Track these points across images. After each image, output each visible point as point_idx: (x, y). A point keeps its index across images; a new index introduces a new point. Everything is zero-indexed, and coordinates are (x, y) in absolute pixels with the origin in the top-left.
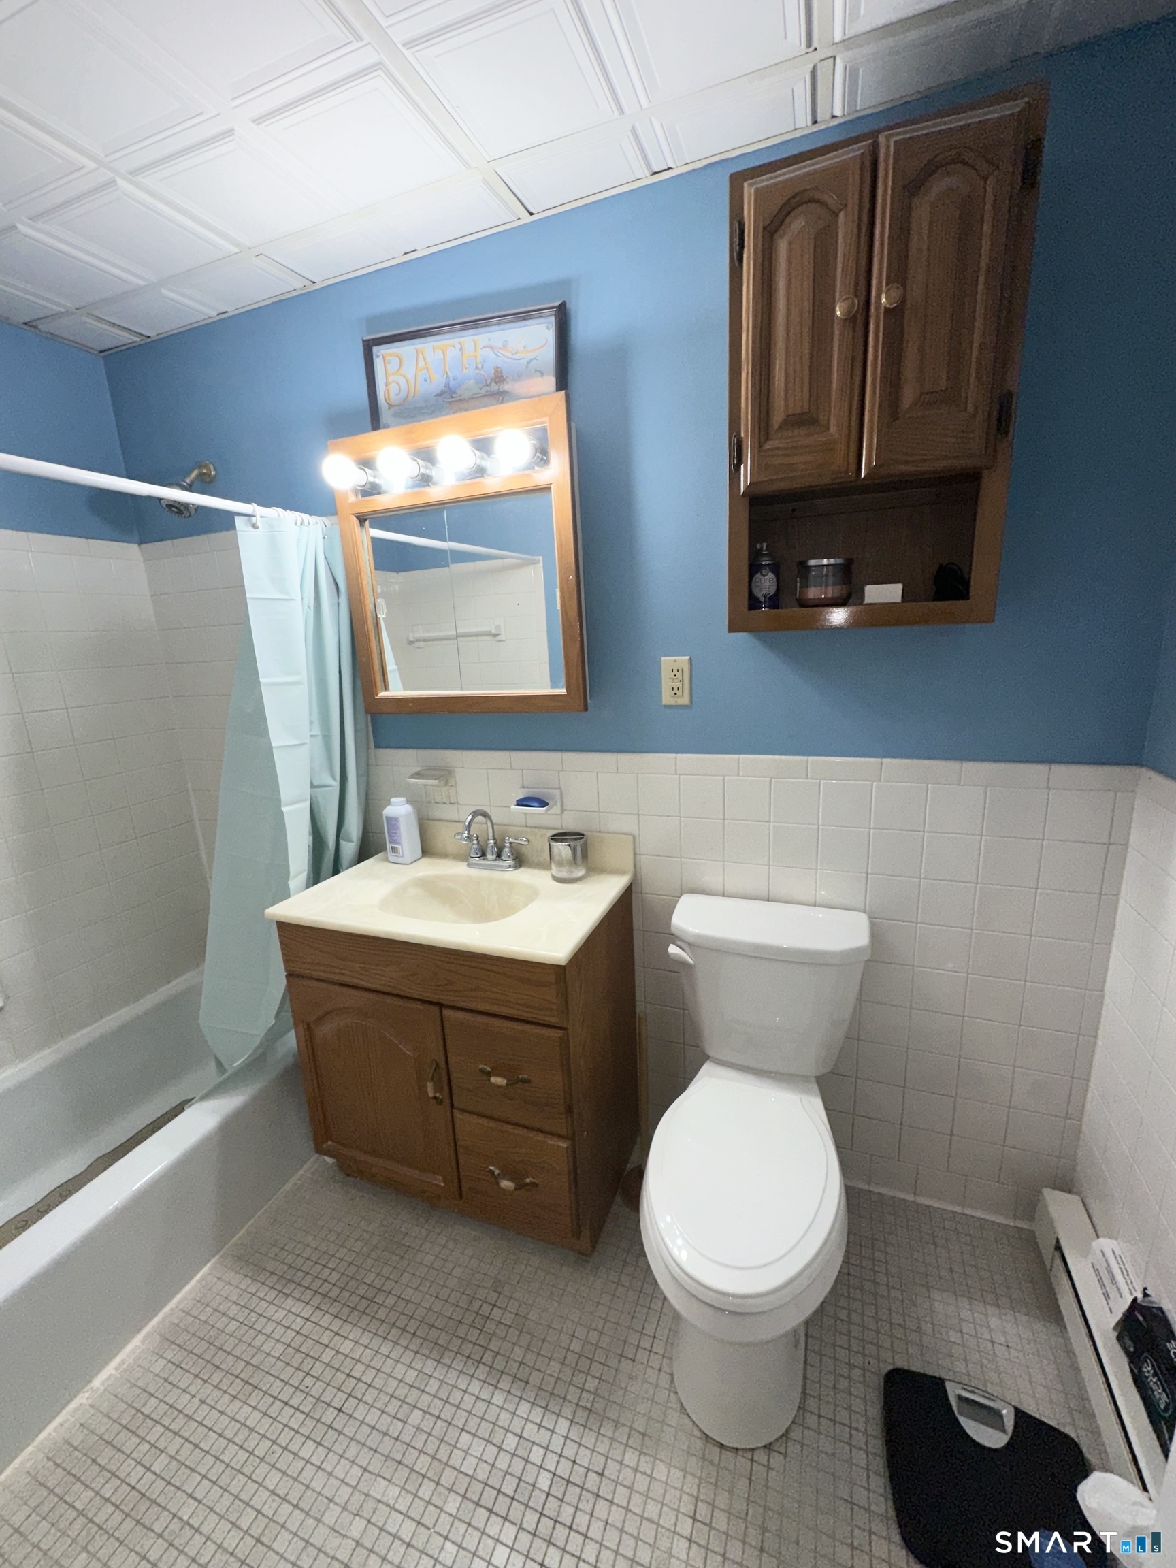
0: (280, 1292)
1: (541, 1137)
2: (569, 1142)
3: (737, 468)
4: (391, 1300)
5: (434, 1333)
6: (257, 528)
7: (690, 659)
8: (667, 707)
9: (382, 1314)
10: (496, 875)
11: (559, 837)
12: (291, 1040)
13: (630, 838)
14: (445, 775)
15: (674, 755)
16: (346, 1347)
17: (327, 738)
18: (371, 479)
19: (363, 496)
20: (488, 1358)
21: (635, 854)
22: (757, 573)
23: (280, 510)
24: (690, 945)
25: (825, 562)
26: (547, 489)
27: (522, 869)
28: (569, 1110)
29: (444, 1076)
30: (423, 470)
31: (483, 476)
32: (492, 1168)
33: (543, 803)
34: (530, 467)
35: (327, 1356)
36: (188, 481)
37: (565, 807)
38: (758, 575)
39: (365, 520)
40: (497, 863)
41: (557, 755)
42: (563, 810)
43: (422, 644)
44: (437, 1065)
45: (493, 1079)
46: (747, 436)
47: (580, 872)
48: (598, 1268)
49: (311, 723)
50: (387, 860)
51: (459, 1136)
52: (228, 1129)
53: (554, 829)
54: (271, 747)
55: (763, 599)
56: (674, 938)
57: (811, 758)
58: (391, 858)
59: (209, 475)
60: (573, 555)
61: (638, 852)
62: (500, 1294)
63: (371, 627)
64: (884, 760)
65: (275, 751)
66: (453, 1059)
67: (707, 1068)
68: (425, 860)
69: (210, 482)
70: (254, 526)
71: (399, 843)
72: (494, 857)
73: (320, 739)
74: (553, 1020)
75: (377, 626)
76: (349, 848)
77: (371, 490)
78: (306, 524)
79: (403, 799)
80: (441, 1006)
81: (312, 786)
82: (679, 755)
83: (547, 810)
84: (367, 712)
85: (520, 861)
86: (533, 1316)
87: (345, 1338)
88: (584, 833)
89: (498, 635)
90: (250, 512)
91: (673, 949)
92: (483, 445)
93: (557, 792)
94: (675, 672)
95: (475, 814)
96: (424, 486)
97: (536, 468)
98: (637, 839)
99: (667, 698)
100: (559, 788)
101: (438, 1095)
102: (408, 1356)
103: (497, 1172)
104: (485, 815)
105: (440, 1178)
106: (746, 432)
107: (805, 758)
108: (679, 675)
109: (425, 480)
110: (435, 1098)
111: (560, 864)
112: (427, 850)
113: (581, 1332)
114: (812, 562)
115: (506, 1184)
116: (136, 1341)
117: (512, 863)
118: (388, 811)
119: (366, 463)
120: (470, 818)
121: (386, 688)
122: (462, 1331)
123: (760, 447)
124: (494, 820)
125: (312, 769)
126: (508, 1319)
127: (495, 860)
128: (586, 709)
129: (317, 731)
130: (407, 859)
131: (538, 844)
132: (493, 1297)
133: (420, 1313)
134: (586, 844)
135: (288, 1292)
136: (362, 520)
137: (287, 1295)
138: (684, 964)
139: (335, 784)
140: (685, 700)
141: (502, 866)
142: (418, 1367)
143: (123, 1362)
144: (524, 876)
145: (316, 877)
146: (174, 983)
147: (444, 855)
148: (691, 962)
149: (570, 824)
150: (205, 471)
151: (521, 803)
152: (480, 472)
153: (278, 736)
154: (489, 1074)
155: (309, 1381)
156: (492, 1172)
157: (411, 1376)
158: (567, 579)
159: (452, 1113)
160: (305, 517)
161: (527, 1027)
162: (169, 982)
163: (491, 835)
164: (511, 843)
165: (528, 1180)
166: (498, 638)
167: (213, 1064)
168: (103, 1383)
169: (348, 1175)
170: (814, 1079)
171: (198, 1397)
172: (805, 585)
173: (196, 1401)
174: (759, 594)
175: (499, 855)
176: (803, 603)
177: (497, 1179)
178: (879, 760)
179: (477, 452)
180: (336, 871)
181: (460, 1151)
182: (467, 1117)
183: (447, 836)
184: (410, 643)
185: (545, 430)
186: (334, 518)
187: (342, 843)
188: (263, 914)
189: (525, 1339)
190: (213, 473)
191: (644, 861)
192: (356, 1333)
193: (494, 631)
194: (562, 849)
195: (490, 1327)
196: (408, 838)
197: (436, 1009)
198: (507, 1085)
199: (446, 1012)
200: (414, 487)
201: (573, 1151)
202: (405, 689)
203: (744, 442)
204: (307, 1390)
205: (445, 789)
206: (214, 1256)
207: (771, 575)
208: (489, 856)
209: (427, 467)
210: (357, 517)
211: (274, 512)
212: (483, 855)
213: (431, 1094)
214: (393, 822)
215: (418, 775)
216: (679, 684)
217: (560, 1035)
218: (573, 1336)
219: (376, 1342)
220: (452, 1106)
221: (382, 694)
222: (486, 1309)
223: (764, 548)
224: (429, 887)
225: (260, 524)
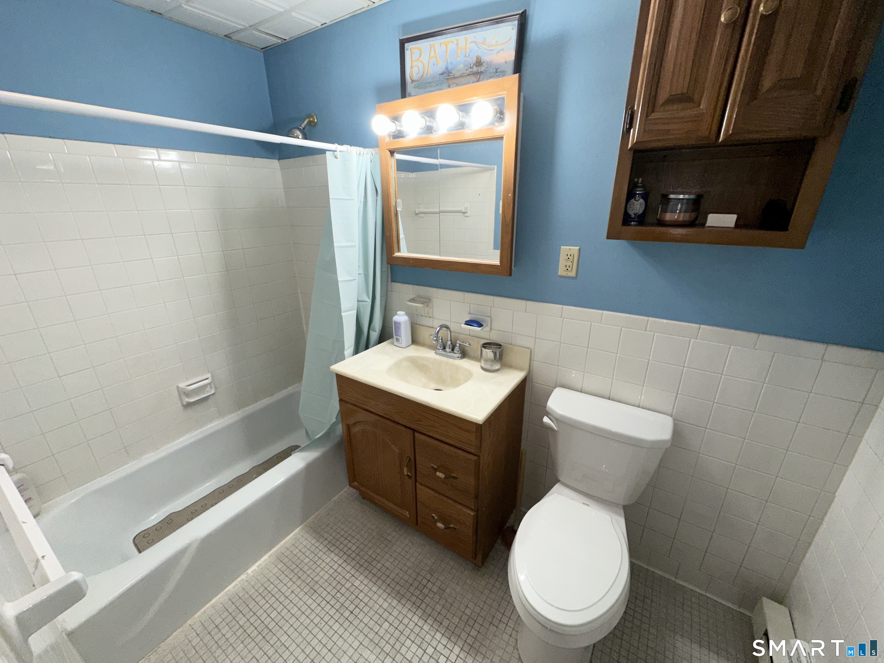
0: (329, 549)
1: (460, 507)
2: (475, 513)
3: (628, 131)
4: (379, 566)
5: (398, 588)
6: (337, 158)
7: (580, 249)
8: (561, 277)
9: (375, 571)
10: (451, 361)
11: (486, 345)
12: (340, 429)
13: (529, 350)
14: (427, 301)
15: (561, 306)
16: (357, 583)
17: (366, 276)
18: (398, 128)
19: (393, 138)
20: (423, 606)
21: (530, 360)
22: (633, 198)
23: (348, 146)
24: (558, 420)
25: (681, 196)
26: (501, 138)
27: (464, 360)
28: (477, 497)
29: (413, 464)
30: (428, 124)
31: (463, 128)
32: (434, 515)
33: (480, 325)
34: (492, 123)
35: (348, 585)
36: (303, 126)
37: (493, 328)
38: (633, 200)
39: (394, 152)
40: (452, 354)
41: (491, 298)
42: (491, 329)
43: (423, 215)
44: (410, 459)
45: (438, 474)
46: (638, 109)
47: (497, 367)
48: (484, 575)
49: (359, 266)
50: (393, 344)
51: (418, 496)
52: (310, 468)
53: (484, 339)
54: (338, 281)
55: (633, 216)
56: (548, 414)
57: (651, 319)
58: (395, 344)
59: (313, 122)
60: (513, 181)
61: (532, 359)
62: (432, 575)
63: (393, 215)
64: (702, 326)
65: (339, 283)
66: (418, 458)
67: (557, 487)
68: (413, 347)
69: (315, 126)
70: (336, 157)
71: (400, 336)
72: (450, 350)
73: (363, 275)
74: (473, 451)
75: (396, 214)
76: (375, 335)
77: (398, 135)
78: (362, 154)
79: (403, 313)
80: (414, 430)
81: (358, 301)
82: (564, 306)
83: (482, 330)
84: (388, 263)
85: (464, 354)
86: (448, 591)
87: (357, 579)
88: (501, 344)
89: (466, 213)
90: (334, 149)
91: (546, 420)
92: (464, 108)
93: (489, 319)
94: (569, 256)
95: (442, 327)
96: (428, 134)
97: (496, 124)
98: (533, 351)
99: (561, 271)
100: (490, 317)
101: (409, 474)
102: (385, 595)
103: (436, 518)
104: (447, 327)
105: (408, 513)
106: (638, 107)
107: (646, 318)
108: (571, 258)
109: (429, 130)
110: (408, 475)
111: (486, 360)
112: (415, 341)
113: (471, 605)
114: (672, 196)
115: (440, 525)
116: (266, 557)
117: (460, 355)
118: (396, 318)
119: (395, 119)
120: (438, 328)
121: (399, 251)
122: (412, 589)
123: (647, 116)
124: (451, 330)
125: (358, 292)
126: (435, 589)
127: (450, 352)
128: (511, 275)
129: (362, 272)
130: (404, 345)
131: (475, 346)
132: (428, 576)
133: (392, 576)
134: (502, 350)
135: (333, 550)
136: (392, 152)
137: (332, 552)
138: (552, 429)
139: (370, 301)
140: (573, 274)
141: (454, 357)
142: (390, 602)
143: (260, 565)
144: (465, 364)
145: (357, 349)
146: (289, 388)
147: (423, 345)
148: (556, 428)
149: (494, 337)
150: (311, 120)
151: (468, 323)
152: (462, 125)
153: (342, 275)
154: (436, 470)
155: (339, 595)
156: (433, 517)
157: (386, 605)
158: (508, 196)
159: (416, 484)
160: (361, 149)
161: (460, 452)
162: (287, 388)
163: (449, 339)
164: (460, 344)
165: (451, 526)
166: (466, 215)
167: (304, 430)
168: (252, 572)
169: (364, 499)
170: (622, 507)
171: (291, 589)
172: (665, 211)
173: (290, 591)
174: (631, 213)
175: (453, 350)
176: (662, 223)
177: (436, 522)
178: (697, 326)
179: (460, 113)
180: (367, 348)
181: (419, 503)
182: (423, 488)
183: (426, 335)
184: (417, 214)
185: (503, 99)
186: (377, 149)
187: (371, 331)
188: (329, 368)
189: (442, 602)
190: (316, 120)
191: (535, 364)
192: (362, 578)
193: (463, 211)
194: (488, 353)
195: (426, 591)
196: (405, 334)
197: (410, 431)
198: (445, 478)
199: (416, 434)
200: (422, 134)
201: (477, 518)
202: (409, 251)
203: (636, 114)
204: (338, 599)
205: (426, 309)
206: (301, 525)
207: (642, 201)
208: (447, 350)
209: (430, 122)
210: (389, 151)
211: (345, 148)
212: (444, 348)
213: (406, 473)
214: (398, 325)
215: (413, 300)
216: (570, 264)
217: (475, 459)
218: (467, 606)
219: (371, 584)
220: (416, 481)
221: (397, 254)
222: (425, 582)
223: (640, 182)
224: (414, 362)
225: (338, 156)
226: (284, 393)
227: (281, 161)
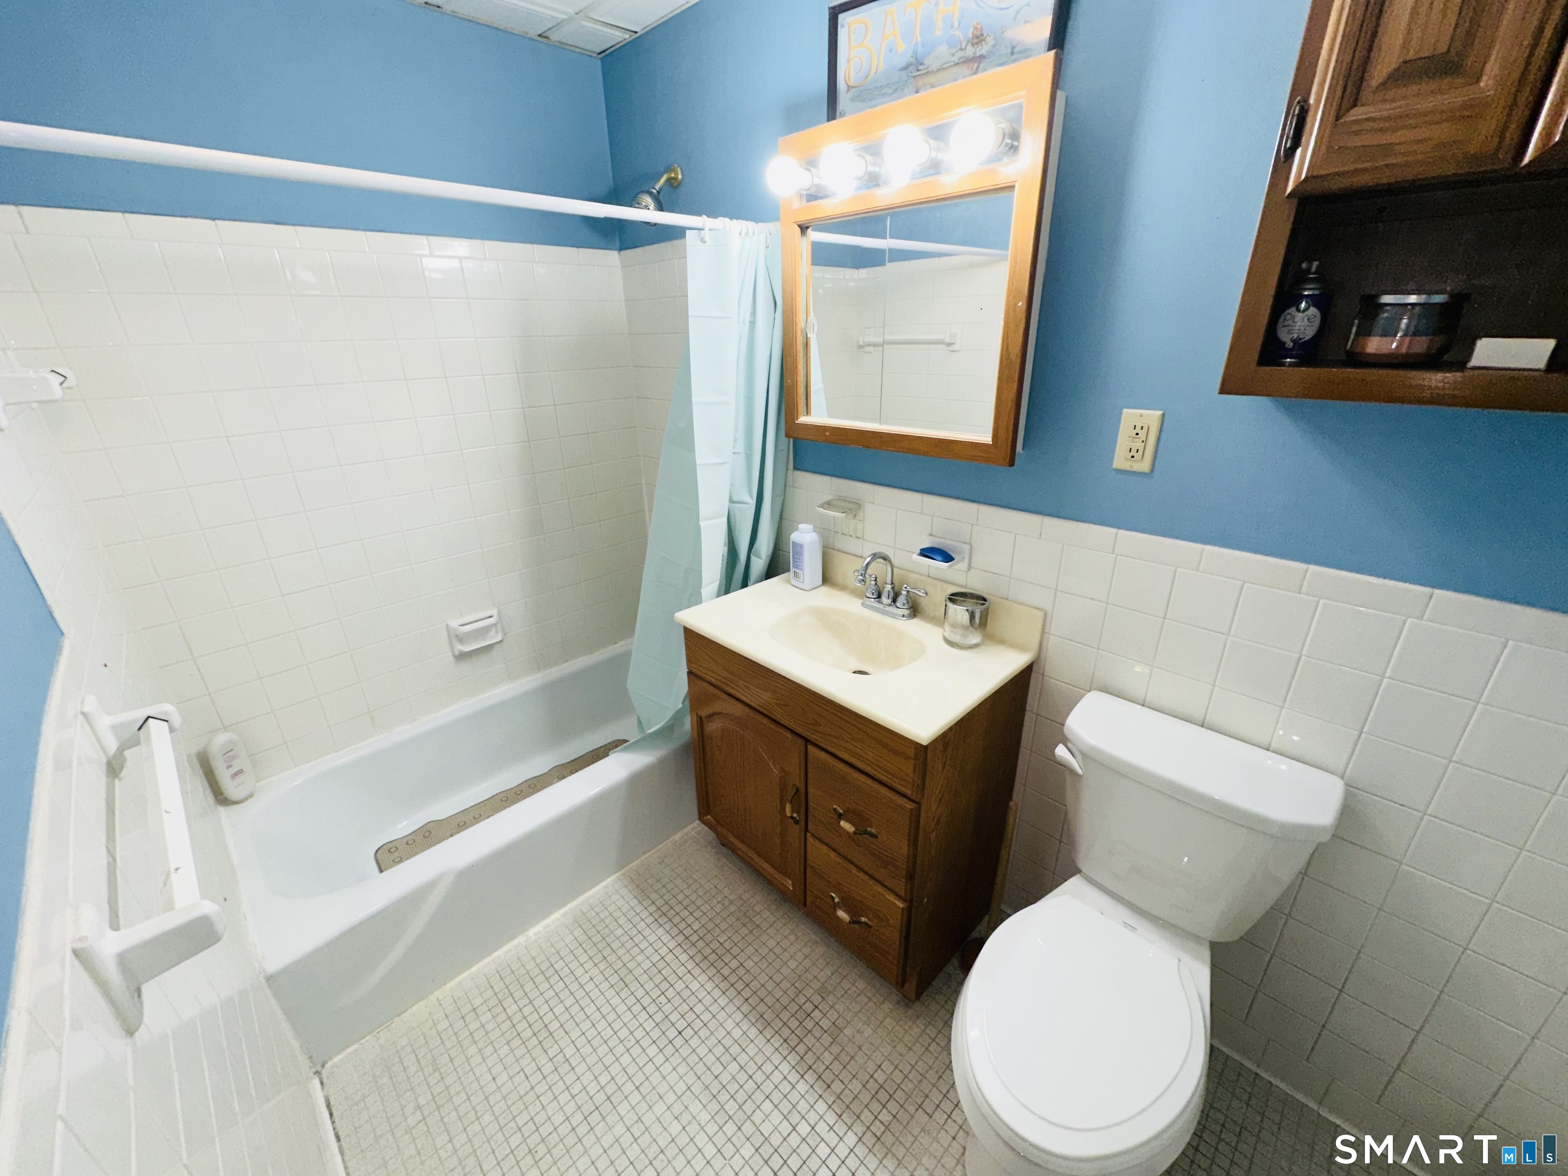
0: (656, 920)
1: (879, 889)
2: (907, 904)
3: (1290, 153)
4: (734, 964)
5: (762, 1008)
6: (705, 242)
7: (1163, 415)
8: (1118, 471)
9: (726, 971)
10: (888, 620)
11: (954, 598)
12: (688, 724)
13: (1041, 614)
14: (853, 508)
15: (1114, 530)
16: (695, 986)
17: (749, 456)
18: (817, 181)
19: (808, 201)
20: (801, 1049)
21: (1043, 632)
22: (1292, 306)
23: (727, 220)
24: (1086, 756)
25: (1413, 299)
26: (1012, 187)
27: (915, 621)
28: (910, 877)
29: (802, 800)
30: (871, 168)
31: (938, 173)
32: (833, 894)
33: (947, 558)
34: (996, 159)
35: (679, 986)
36: (657, 187)
37: (972, 565)
38: (1292, 310)
39: (808, 228)
40: (892, 609)
41: (973, 507)
42: (970, 567)
43: (871, 349)
44: (798, 790)
45: (843, 823)
46: (1318, 101)
47: (975, 638)
48: (918, 1017)
49: (735, 440)
50: (788, 581)
51: (809, 857)
52: (636, 781)
53: (957, 585)
54: (696, 464)
55: (1290, 345)
56: (1065, 741)
57: (1313, 568)
58: (793, 582)
59: (675, 179)
61: (1047, 630)
62: (823, 999)
63: (800, 347)
64: (1437, 591)
65: (698, 468)
66: (811, 790)
67: (1074, 883)
68: (825, 589)
69: (677, 187)
70: (703, 241)
71: (801, 569)
72: (889, 601)
73: (742, 457)
74: (908, 792)
75: (807, 345)
76: (759, 564)
77: (813, 197)
78: (751, 234)
79: (810, 527)
80: (807, 741)
81: (731, 501)
82: (1122, 532)
83: (950, 567)
84: (788, 435)
85: (915, 610)
86: (848, 1031)
87: (695, 978)
88: (985, 596)
89: (952, 344)
90: (699, 225)
91: (1061, 751)
92: (938, 133)
93: (967, 547)
94: (1138, 430)
95: (875, 556)
96: (869, 188)
97: (1005, 159)
98: (1049, 619)
99: (1120, 461)
100: (970, 544)
101: (795, 815)
102: (738, 1016)
103: (837, 900)
104: (886, 558)
105: (790, 882)
106: (1318, 96)
107: (1303, 566)
108: (1142, 434)
109: (873, 180)
110: (792, 817)
111: (954, 626)
112: (826, 579)
113: (886, 1066)
114: (1387, 299)
115: (842, 914)
116: (557, 915)
117: (906, 612)
118: (795, 537)
119: (810, 163)
120: (869, 559)
121: (808, 412)
122: (785, 1016)
123: (1338, 118)
124: (895, 562)
125: (732, 485)
126: (825, 1023)
127: (890, 605)
128: (1012, 463)
129: (740, 448)
130: (807, 584)
131: (936, 597)
132: (817, 999)
133: (755, 985)
134: (987, 610)
135: (662, 923)
136: (803, 229)
137: (661, 925)
138: (1072, 772)
139: (753, 502)
140: (1144, 466)
141: (897, 615)
142: (745, 1028)
143: (548, 926)
144: (916, 627)
145: (727, 588)
147: (843, 588)
148: (1080, 771)
149: (975, 584)
150: (673, 175)
151: (927, 553)
152: (935, 167)
153: (703, 454)
154: (840, 816)
155: (662, 999)
156: (833, 898)
157: (737, 1033)
158: (1015, 305)
159: (806, 835)
160: (750, 225)
161: (883, 790)
163: (889, 581)
164: (908, 591)
165: (863, 919)
166: (951, 348)
167: (636, 717)
168: (535, 934)
169: (723, 845)
170: (1208, 944)
171: (590, 974)
172: (1366, 332)
173: (587, 976)
174: (1286, 337)
175: (894, 601)
176: (1357, 360)
177: (835, 906)
178: (1427, 590)
179: (932, 142)
180: (745, 584)
181: (809, 870)
182: (817, 843)
183: (847, 569)
184: (861, 347)
185: (1020, 106)
186: (778, 223)
187: (753, 557)
188: (673, 616)
189: (836, 1049)
190: (680, 177)
191: (1052, 643)
192: (703, 978)
193: (948, 340)
194: (959, 613)
195: (809, 1024)
196: (811, 565)
197: (801, 742)
198: (855, 833)
199: (810, 747)
200: (859, 188)
201: (909, 913)
202: (830, 415)
203: (1311, 114)
204: (660, 1005)
205: (854, 521)
206: (616, 872)
207: (1313, 311)
208: (885, 599)
209: (875, 164)
210: (799, 226)
211: (721, 223)
212: (879, 596)
213: (789, 814)
214: (798, 547)
215: (828, 505)
216: (1140, 446)
217: (912, 807)
218: (879, 1067)
219: (717, 993)
220: (806, 830)
221: (803, 419)
222: (809, 1007)
223: (1314, 269)
224: (823, 618)
225: (707, 239)
226: (611, 650)
227: (622, 252)
